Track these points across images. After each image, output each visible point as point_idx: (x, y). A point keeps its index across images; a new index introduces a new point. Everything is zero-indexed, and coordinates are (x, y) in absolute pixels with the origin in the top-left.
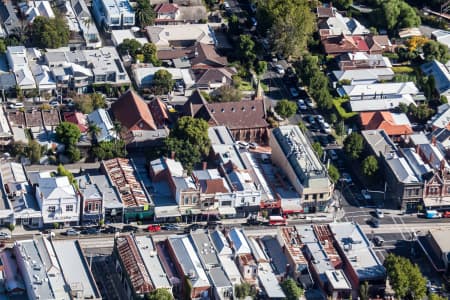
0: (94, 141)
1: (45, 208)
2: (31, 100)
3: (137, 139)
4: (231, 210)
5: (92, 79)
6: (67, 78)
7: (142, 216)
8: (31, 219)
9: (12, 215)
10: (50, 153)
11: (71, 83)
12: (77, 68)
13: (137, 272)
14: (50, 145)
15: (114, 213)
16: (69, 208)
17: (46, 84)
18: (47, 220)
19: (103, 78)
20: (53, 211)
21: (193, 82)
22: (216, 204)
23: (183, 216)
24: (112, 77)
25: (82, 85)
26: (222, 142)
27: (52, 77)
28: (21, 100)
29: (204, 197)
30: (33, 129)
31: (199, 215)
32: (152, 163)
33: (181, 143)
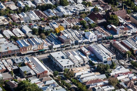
0: (89, 24)
1: (89, 39)
2: (68, 18)
3: (99, 22)
4: (130, 34)
5: (80, 11)
6: (75, 11)
7: (111, 38)
8: (86, 42)
9: (82, 41)
10: (80, 28)
11: (76, 12)
12: (76, 9)
13: (120, 48)
14: (80, 26)
15: (104, 38)
16: (95, 38)
17: (70, 13)
18: (90, 41)
19: (82, 10)
20: (91, 39)
21: (103, 9)
22: (127, 33)
23: (120, 37)
24: (84, 10)
25: (78, 13)
26: (121, 20)
27: (71, 12)
28: (66, 18)
29: (124, 31)
30: (74, 23)
31: (124, 36)
32: (108, 26)
33: (113, 21)
